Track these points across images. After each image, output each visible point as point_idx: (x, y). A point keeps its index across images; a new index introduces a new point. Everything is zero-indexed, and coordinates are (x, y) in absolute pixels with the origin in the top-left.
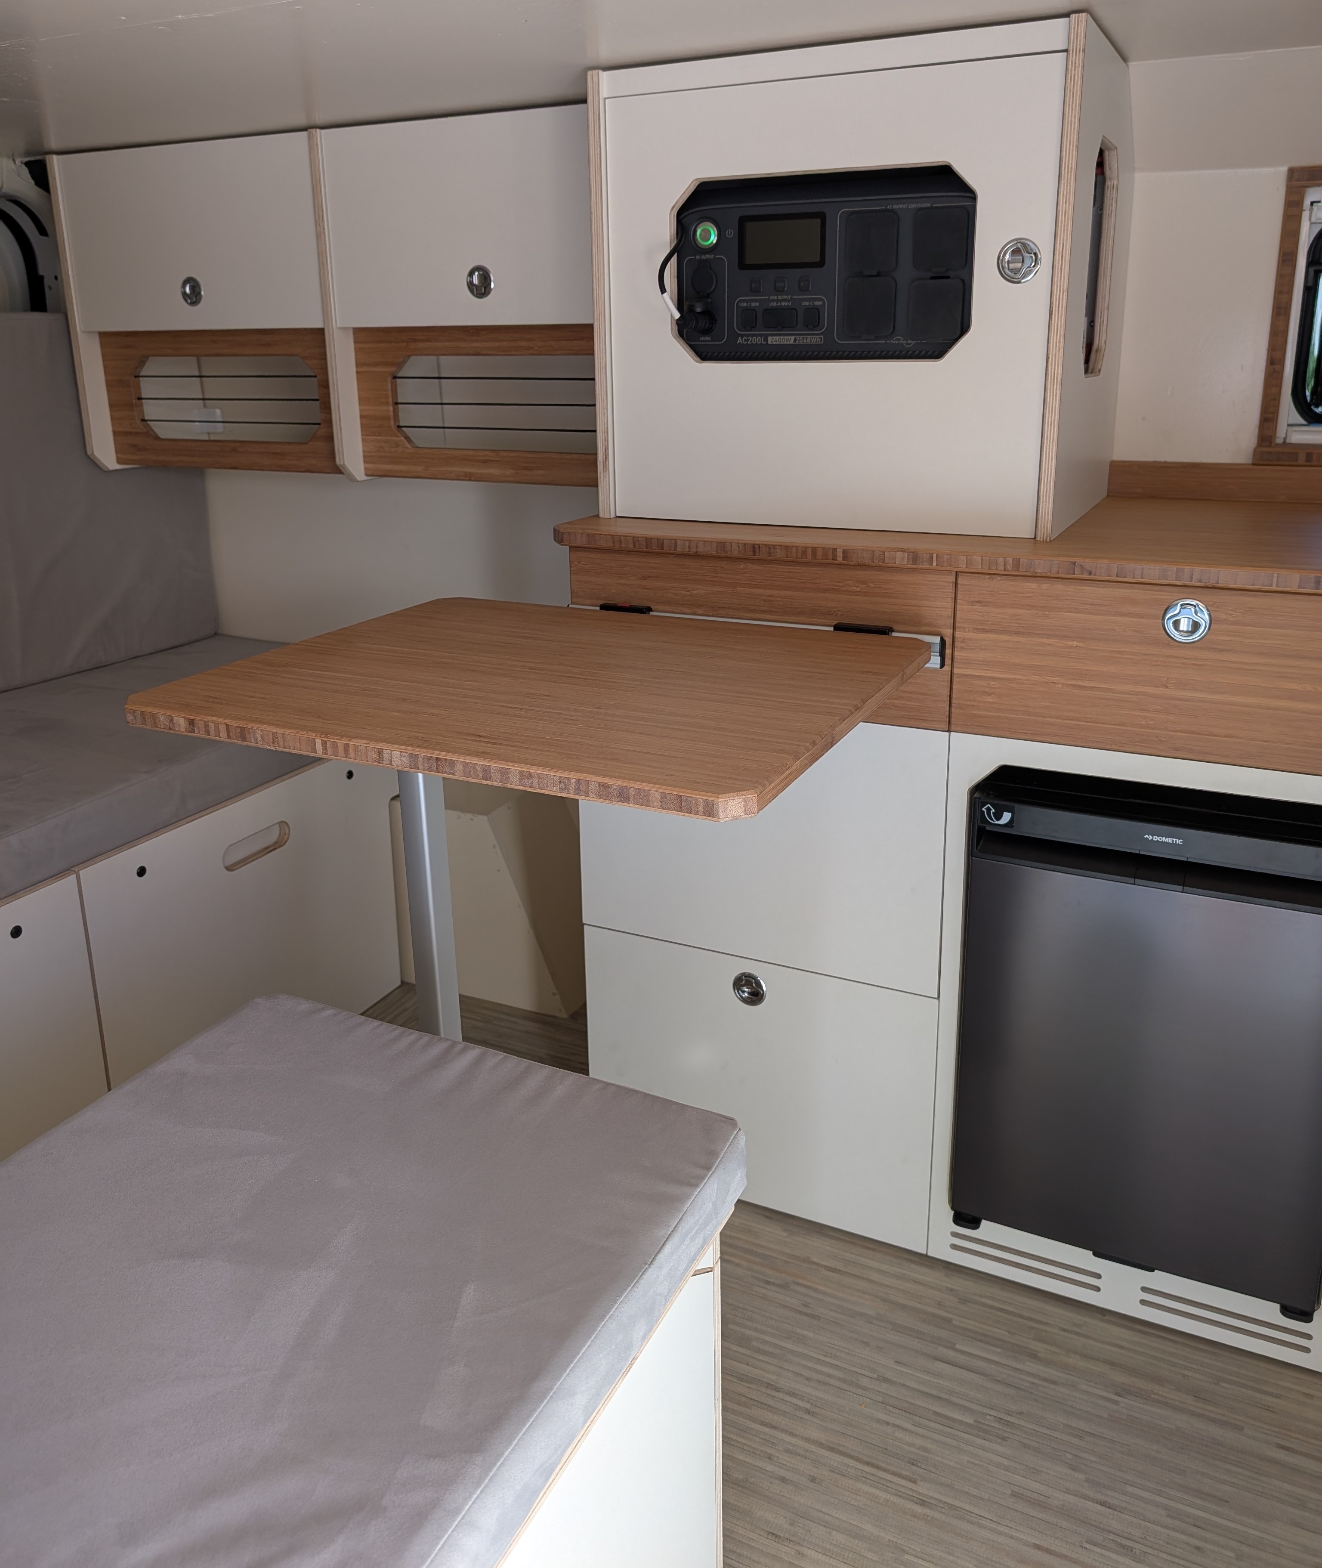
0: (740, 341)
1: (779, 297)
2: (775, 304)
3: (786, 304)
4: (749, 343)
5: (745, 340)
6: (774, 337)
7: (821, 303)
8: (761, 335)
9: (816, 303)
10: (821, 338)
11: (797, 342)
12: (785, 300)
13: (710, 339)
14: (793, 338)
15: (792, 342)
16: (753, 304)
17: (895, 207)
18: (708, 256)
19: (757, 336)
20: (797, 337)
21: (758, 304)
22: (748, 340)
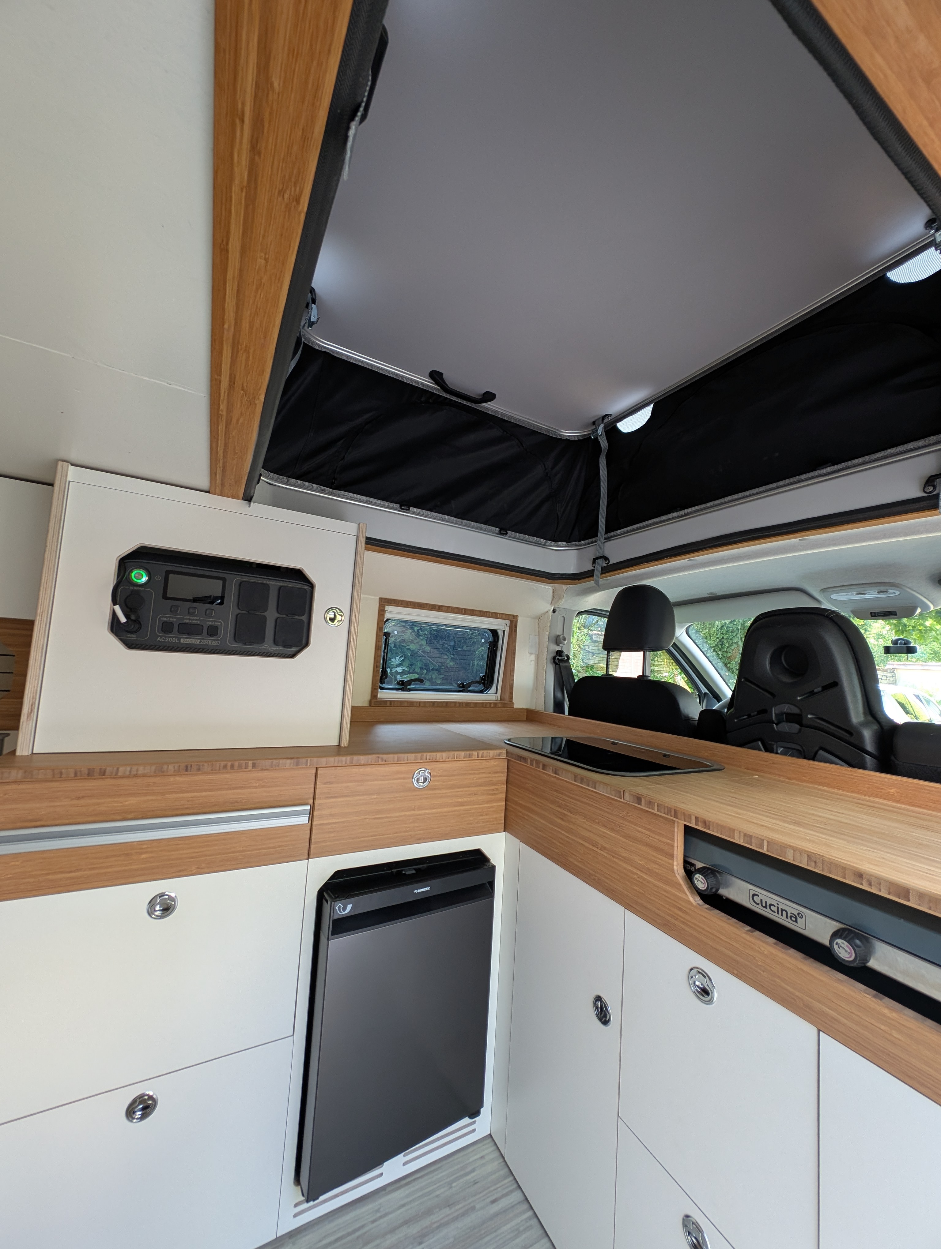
0: (159, 639)
1: (191, 618)
2: (188, 621)
3: (196, 622)
4: (166, 641)
5: (163, 639)
6: (186, 639)
7: (220, 624)
8: (176, 638)
9: (216, 623)
10: (218, 642)
11: (201, 643)
12: (196, 620)
13: (135, 636)
14: (199, 641)
15: (198, 643)
16: (171, 619)
17: (268, 583)
18: (140, 588)
19: (173, 637)
20: (202, 641)
21: (175, 620)
22: (165, 639)
